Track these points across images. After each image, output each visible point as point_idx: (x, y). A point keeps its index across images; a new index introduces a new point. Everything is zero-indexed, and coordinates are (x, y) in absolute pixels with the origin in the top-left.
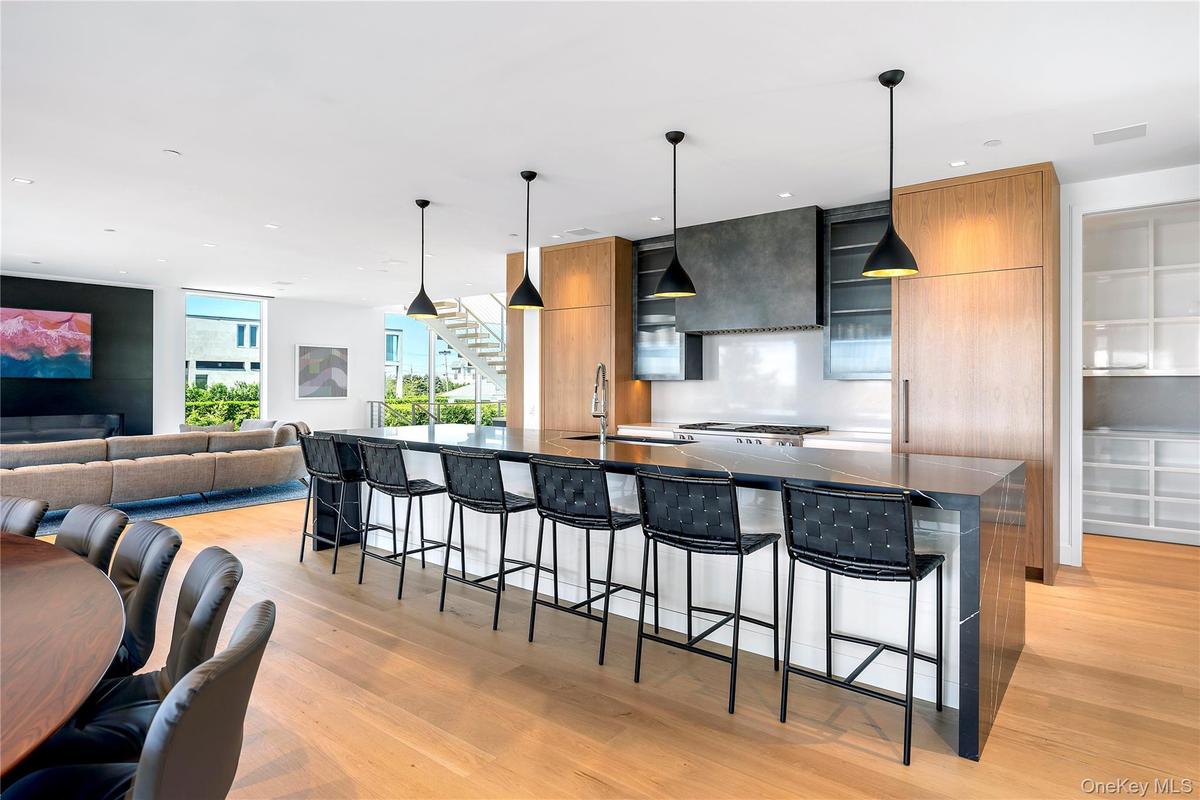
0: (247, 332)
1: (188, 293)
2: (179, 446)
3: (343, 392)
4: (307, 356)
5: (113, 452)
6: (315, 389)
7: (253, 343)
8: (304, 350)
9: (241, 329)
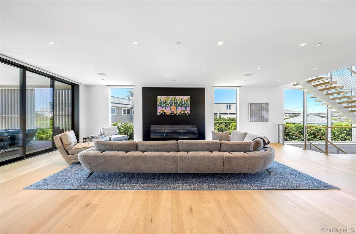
0: (229, 106)
1: (215, 88)
2: (207, 147)
3: (267, 120)
4: (253, 107)
5: (180, 147)
6: (256, 119)
7: (230, 109)
8: (252, 104)
9: (227, 105)
